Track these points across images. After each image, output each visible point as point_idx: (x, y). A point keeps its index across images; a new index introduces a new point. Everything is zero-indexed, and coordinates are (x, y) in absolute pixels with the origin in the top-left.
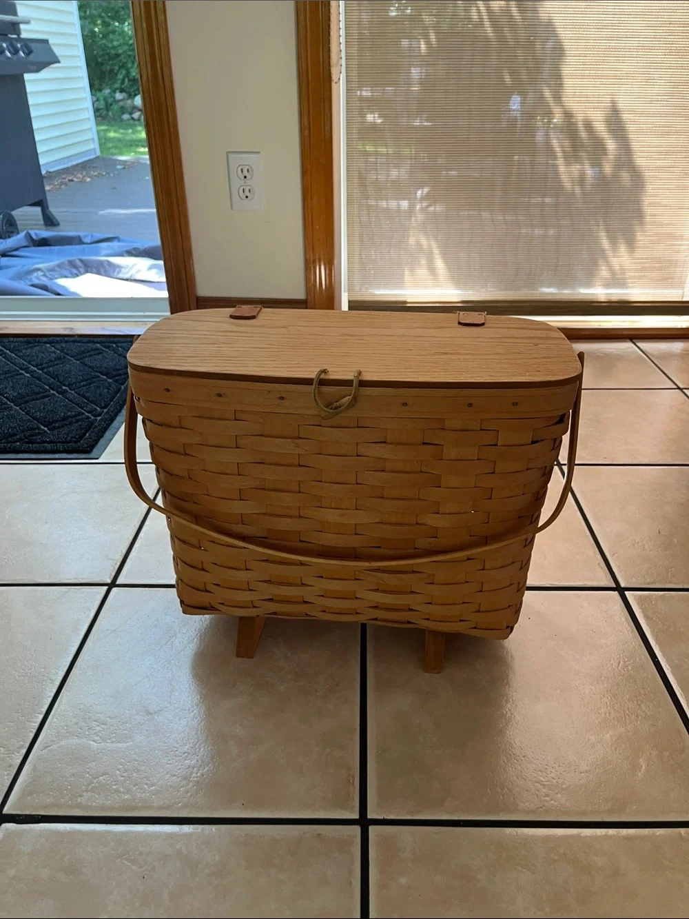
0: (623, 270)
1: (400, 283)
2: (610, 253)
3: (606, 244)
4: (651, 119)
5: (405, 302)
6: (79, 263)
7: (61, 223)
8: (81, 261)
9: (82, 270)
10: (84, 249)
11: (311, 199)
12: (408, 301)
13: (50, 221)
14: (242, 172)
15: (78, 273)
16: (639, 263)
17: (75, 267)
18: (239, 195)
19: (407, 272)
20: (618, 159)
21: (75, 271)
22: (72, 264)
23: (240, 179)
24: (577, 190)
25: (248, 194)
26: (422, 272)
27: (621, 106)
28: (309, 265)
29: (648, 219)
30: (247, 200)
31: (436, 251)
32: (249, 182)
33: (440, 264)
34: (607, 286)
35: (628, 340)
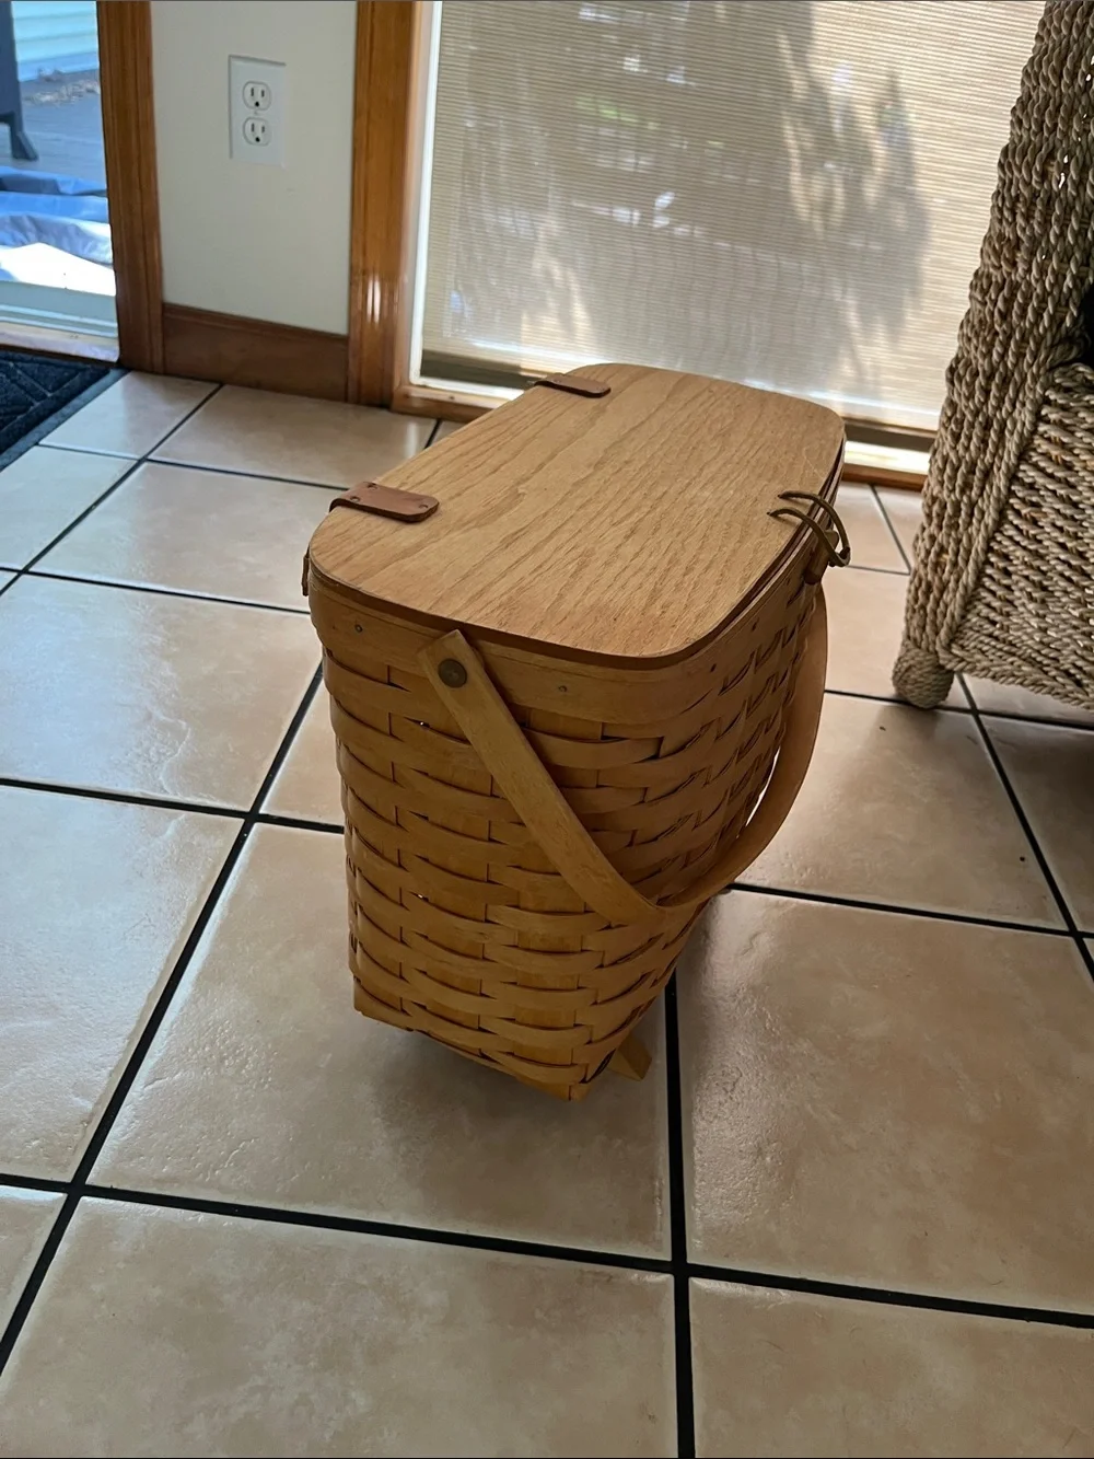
0: (877, 369)
1: (512, 333)
2: (857, 336)
3: (853, 320)
4: (950, 115)
5: (518, 368)
6: (28, 224)
7: (41, 158)
8: (32, 220)
9: (32, 236)
10: (55, 202)
11: (367, 159)
12: (523, 367)
13: (21, 151)
14: (253, 94)
15: (25, 240)
16: (902, 360)
17: (22, 229)
18: (245, 137)
19: (525, 317)
20: (889, 178)
21: (20, 236)
22: (16, 223)
23: (247, 105)
24: (817, 221)
25: (260, 135)
26: (550, 322)
27: (903, 83)
28: (357, 279)
29: (927, 287)
30: (257, 147)
31: (575, 287)
32: (262, 114)
33: (579, 313)
34: (849, 391)
35: (867, 486)
